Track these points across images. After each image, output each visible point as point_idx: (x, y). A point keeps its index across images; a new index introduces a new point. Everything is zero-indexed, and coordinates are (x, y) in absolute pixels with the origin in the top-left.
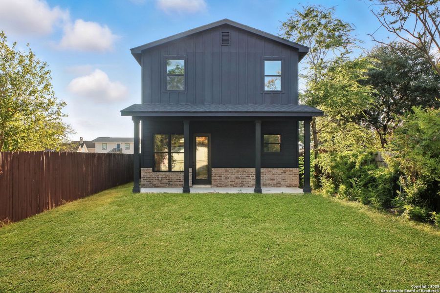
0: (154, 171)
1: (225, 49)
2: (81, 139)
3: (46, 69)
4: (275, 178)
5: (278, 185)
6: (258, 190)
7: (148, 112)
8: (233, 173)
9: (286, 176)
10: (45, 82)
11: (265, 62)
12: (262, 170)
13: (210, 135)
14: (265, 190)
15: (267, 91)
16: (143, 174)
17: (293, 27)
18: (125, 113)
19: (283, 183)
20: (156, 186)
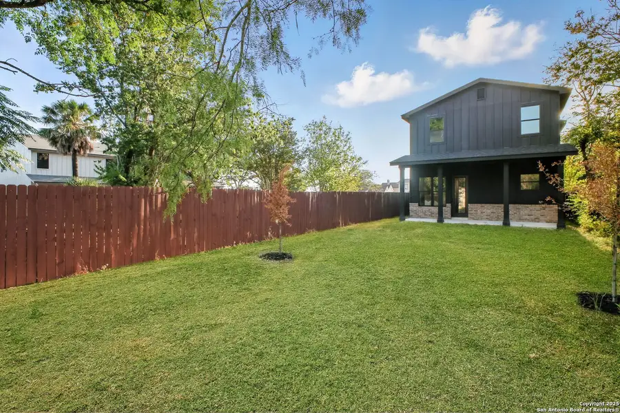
0: (419, 205)
1: (481, 103)
2: (388, 181)
3: (349, 137)
4: (533, 213)
5: (537, 220)
6: (506, 223)
7: (419, 161)
8: (488, 209)
9: (545, 212)
10: (348, 145)
11: (522, 109)
12: (511, 206)
13: (467, 177)
14: (514, 224)
15: (524, 135)
16: (411, 208)
17: (559, 69)
18: (392, 164)
19: (542, 218)
20: (421, 217)
